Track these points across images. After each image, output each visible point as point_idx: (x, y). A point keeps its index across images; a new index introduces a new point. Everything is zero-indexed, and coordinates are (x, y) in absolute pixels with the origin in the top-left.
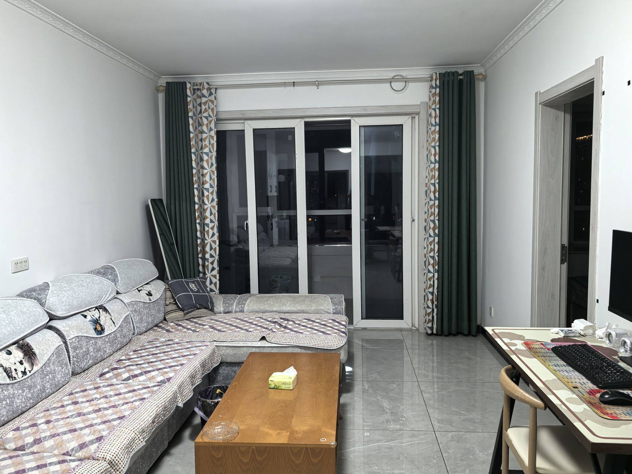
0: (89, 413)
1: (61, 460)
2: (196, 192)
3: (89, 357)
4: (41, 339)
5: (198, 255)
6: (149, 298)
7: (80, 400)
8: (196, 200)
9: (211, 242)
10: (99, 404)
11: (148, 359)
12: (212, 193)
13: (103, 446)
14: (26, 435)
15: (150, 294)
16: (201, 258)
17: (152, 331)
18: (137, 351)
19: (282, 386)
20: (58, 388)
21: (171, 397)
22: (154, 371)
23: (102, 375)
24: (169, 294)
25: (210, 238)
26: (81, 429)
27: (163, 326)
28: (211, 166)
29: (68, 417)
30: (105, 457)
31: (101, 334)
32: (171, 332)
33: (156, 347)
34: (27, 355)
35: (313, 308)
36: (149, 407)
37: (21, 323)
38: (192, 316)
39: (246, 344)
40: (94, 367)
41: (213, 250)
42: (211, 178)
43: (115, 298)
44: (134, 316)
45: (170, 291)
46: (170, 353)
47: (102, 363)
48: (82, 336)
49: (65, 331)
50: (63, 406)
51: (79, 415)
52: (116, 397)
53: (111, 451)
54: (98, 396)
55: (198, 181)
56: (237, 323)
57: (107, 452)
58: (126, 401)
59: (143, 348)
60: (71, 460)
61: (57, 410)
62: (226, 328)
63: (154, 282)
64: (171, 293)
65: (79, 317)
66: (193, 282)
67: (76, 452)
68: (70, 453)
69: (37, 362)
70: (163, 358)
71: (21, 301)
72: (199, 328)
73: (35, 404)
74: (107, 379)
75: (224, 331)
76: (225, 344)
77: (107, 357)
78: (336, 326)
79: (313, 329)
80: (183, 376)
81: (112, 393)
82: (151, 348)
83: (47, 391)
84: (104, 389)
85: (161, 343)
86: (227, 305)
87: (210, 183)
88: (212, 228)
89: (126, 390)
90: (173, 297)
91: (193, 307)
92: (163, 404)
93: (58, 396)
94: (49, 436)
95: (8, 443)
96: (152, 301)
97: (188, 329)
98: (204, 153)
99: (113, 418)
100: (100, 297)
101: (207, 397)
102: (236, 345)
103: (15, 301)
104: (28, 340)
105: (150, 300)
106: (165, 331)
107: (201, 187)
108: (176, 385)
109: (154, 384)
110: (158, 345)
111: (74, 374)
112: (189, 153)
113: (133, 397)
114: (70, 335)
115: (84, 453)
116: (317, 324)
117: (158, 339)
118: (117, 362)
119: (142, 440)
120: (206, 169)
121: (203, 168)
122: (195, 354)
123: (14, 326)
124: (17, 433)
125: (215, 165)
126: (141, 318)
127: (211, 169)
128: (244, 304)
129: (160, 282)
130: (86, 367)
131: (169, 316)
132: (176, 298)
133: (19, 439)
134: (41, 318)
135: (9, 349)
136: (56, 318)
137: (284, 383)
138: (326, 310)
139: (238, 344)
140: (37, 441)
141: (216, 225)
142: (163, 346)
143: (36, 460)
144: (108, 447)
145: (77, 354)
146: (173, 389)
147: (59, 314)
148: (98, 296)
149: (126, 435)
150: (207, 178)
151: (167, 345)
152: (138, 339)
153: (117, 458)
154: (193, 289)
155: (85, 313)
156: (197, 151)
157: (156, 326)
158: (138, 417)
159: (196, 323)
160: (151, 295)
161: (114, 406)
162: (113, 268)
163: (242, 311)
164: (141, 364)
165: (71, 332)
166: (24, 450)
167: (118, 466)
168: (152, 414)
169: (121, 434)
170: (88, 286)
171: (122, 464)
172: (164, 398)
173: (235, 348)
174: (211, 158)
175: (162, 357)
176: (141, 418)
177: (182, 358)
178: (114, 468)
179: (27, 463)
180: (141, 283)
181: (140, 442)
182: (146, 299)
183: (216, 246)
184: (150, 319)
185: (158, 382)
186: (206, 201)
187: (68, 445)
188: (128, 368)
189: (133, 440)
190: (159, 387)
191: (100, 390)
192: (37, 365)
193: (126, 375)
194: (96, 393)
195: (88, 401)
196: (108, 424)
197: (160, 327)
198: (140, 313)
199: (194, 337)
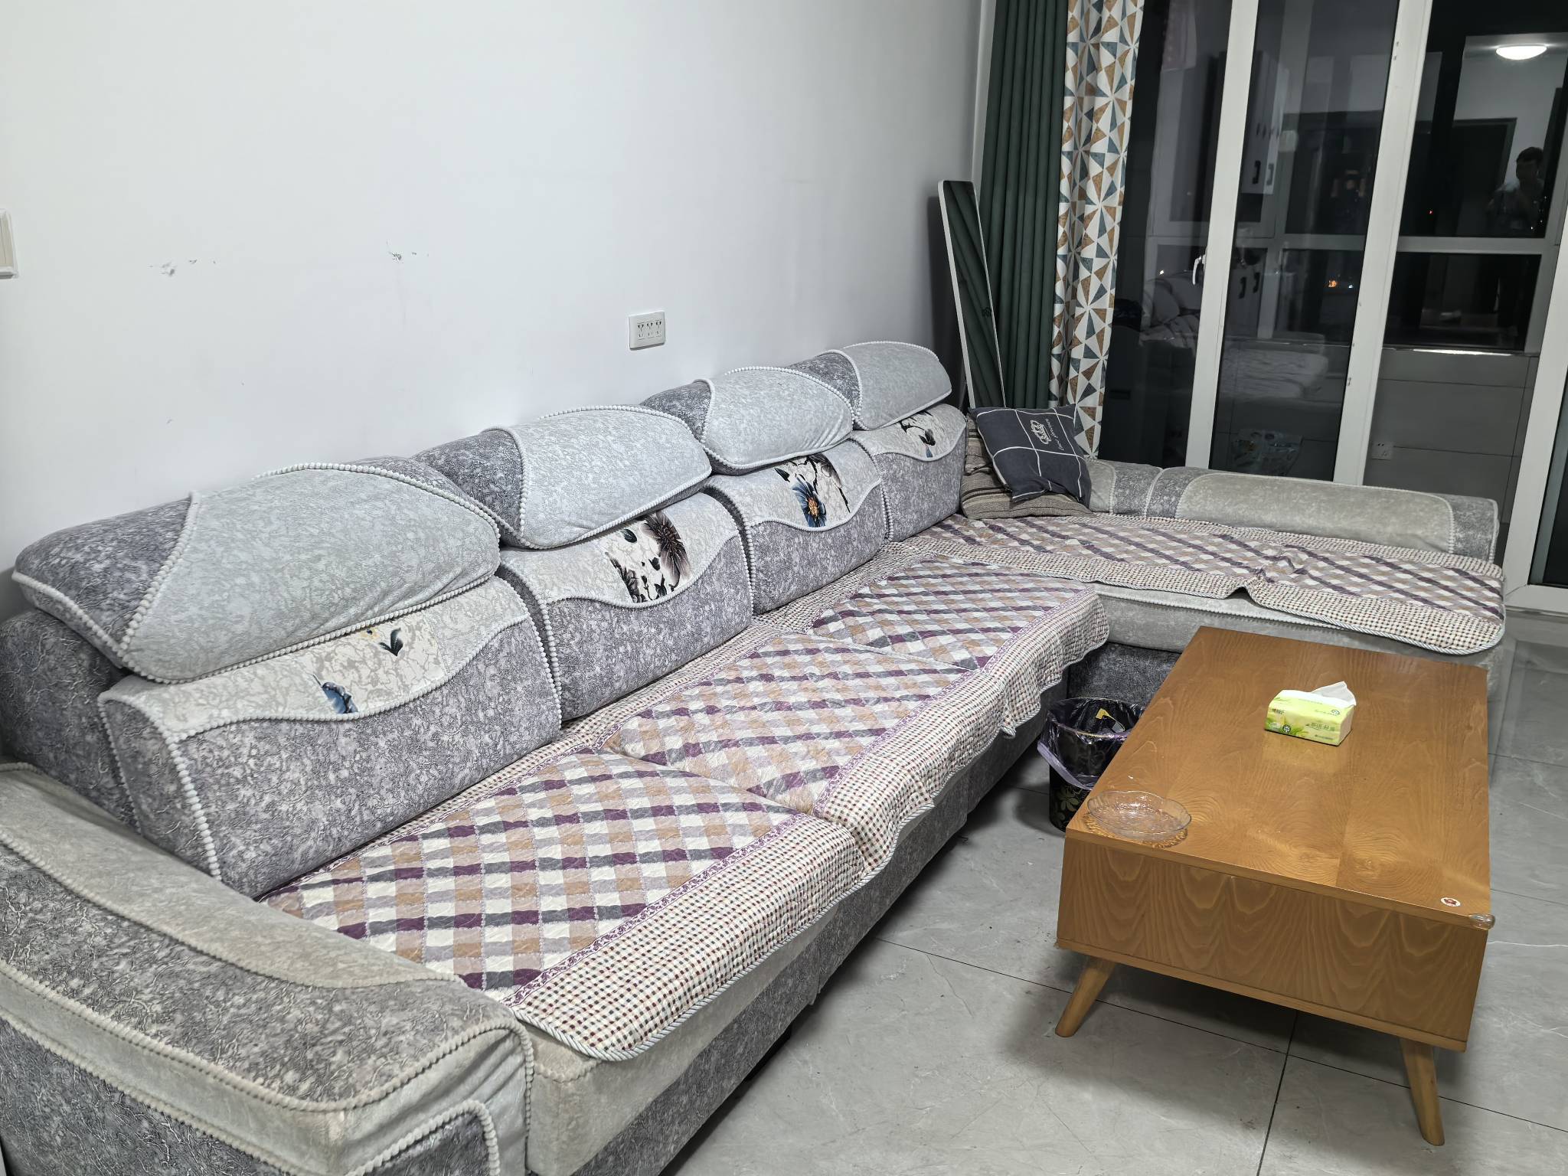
0: (800, 707)
1: (747, 801)
2: (1066, 165)
3: (790, 575)
4: (694, 516)
5: (1051, 347)
6: (928, 450)
7: (777, 673)
8: (1065, 187)
9: (1092, 312)
10: (822, 690)
11: (926, 603)
12: (1112, 169)
13: (838, 790)
14: (667, 732)
15: (929, 440)
16: (1059, 357)
17: (928, 537)
18: (898, 578)
19: (1306, 729)
20: (727, 635)
21: (991, 705)
22: (943, 633)
23: (819, 623)
24: (974, 444)
25: (1090, 300)
26: (786, 740)
27: (957, 527)
28: (1119, 87)
29: (754, 708)
30: (844, 817)
31: (817, 525)
32: (979, 544)
33: (944, 576)
34: (666, 549)
35: (1389, 529)
36: (940, 720)
37: (655, 470)
38: (1032, 511)
39: (1186, 601)
40: (801, 602)
41: (1094, 336)
42: (1113, 124)
43: (849, 439)
44: (890, 491)
45: (979, 437)
46: (980, 596)
47: (817, 595)
48: (779, 523)
49: (743, 505)
50: (739, 680)
51: (779, 706)
52: (858, 681)
53: (859, 805)
54: (817, 671)
55: (1076, 133)
56: (1156, 542)
57: (850, 806)
58: (884, 695)
59: (911, 574)
60: (770, 808)
61: (729, 687)
62: (1127, 552)
63: (939, 410)
64: (982, 442)
65: (772, 474)
66: (1041, 420)
67: (777, 791)
68: (765, 791)
69: (687, 568)
70: (964, 606)
71: (655, 418)
72: (1052, 543)
73: (679, 664)
74: (831, 635)
75: (1122, 560)
76: (1125, 594)
77: (828, 584)
78: (1471, 589)
79: (1391, 587)
80: (1018, 659)
81: (848, 669)
82: (929, 576)
83: (706, 640)
84: (829, 657)
85: (953, 567)
86: (1127, 492)
87: (1110, 140)
88: (1100, 274)
89: (880, 669)
90: (985, 455)
91: (1035, 484)
92: (973, 718)
93: (726, 656)
94: (717, 743)
95: (631, 741)
96: (934, 458)
97: (1023, 542)
98: (1103, 43)
99: (857, 728)
100: (818, 432)
101: (1071, 723)
102: (1156, 602)
103: (642, 415)
104: (669, 513)
105: (929, 455)
106: (962, 541)
107: (1081, 150)
108: (1002, 679)
109: (947, 667)
110: (949, 572)
111: (759, 611)
112: (1059, 46)
113: (898, 688)
114: (754, 518)
115: (795, 798)
116: (1408, 577)
117: (946, 558)
118: (851, 598)
119: (927, 795)
120: (1104, 95)
121: (1094, 91)
122: (1046, 609)
123: (641, 474)
124: (648, 725)
125: (1131, 83)
126: (907, 498)
127: (1118, 95)
128: (1179, 495)
129: (954, 413)
130: (784, 599)
131: (971, 504)
132: (992, 457)
133: (652, 738)
134: (694, 465)
135: (630, 528)
136: (723, 470)
137: (1316, 724)
138: (1432, 539)
139: (1162, 598)
140: (691, 750)
141: (1111, 264)
142: (962, 575)
143: (696, 791)
144: (851, 794)
145: (766, 564)
146: (996, 687)
147: (733, 460)
148: (813, 428)
149: (892, 776)
150: (1104, 123)
151: (970, 575)
152: (895, 551)
153: (871, 825)
154: (1041, 438)
155: (784, 468)
156: (1082, 39)
157: (939, 524)
158: (917, 739)
159: (1040, 528)
160: (933, 443)
161: (856, 702)
162: (846, 361)
163: (1169, 514)
164: (909, 613)
165: (756, 509)
166: (664, 764)
167: (872, 845)
168: (948, 738)
169: (879, 770)
170: (793, 399)
171: (881, 841)
172: (974, 703)
173: (1151, 610)
174: (1122, 61)
175: (962, 602)
176: (923, 742)
177: (1014, 613)
178: (864, 848)
179: (675, 793)
180: (908, 408)
181: (921, 799)
182: (920, 450)
183: (1105, 326)
184: (926, 505)
185: (956, 664)
186: (1091, 192)
187: (759, 771)
188: (879, 617)
189: (907, 791)
190: (960, 675)
191: (819, 657)
192: (686, 574)
193: (875, 634)
194: (810, 663)
195: (793, 678)
196: (847, 739)
197: (948, 528)
198: (904, 486)
199: (1040, 564)
